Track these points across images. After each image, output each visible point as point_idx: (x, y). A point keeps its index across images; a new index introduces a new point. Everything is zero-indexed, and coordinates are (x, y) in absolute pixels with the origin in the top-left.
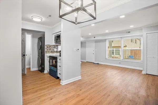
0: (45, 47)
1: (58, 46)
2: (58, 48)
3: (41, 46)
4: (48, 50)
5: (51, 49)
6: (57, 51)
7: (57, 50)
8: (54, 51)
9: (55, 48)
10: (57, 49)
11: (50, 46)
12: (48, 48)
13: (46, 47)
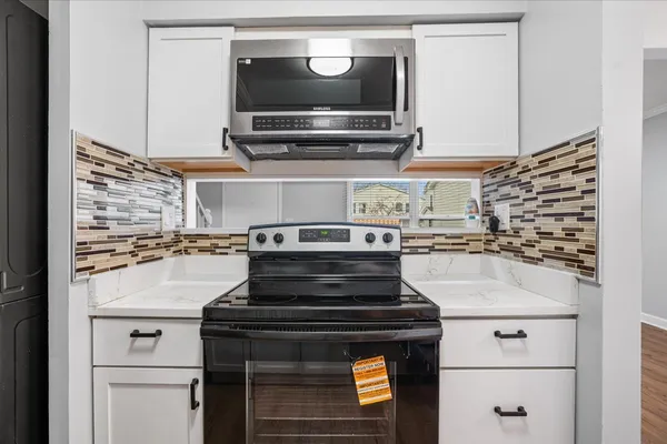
1: (181, 177)
4: (100, 224)
6: (177, 238)
11: (126, 174)
12: (103, 197)
13: (86, 170)
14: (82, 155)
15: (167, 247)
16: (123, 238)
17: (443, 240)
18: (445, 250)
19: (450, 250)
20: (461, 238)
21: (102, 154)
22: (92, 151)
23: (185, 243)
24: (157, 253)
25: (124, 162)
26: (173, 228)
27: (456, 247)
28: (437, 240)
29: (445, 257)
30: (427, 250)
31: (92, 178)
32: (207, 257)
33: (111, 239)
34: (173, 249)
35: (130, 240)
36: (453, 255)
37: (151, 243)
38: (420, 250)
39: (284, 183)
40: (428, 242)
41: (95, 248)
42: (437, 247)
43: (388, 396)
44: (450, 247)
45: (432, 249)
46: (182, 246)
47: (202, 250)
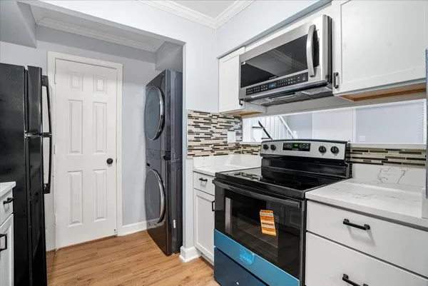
0: (187, 124)
1: (240, 118)
2: (241, 128)
3: (163, 117)
4: (197, 140)
5: (215, 135)
6: (238, 146)
7: (239, 138)
8: (226, 143)
9: (228, 128)
10: (237, 134)
11: (209, 121)
12: (198, 130)
13: (191, 122)
14: (190, 117)
15: (231, 149)
16: (207, 145)
17: (397, 154)
18: (400, 163)
19: (404, 163)
20: (420, 153)
21: (198, 115)
22: (193, 115)
23: (242, 149)
24: (225, 152)
25: (207, 116)
26: (235, 141)
27: (413, 161)
28: (390, 154)
29: (398, 169)
30: (380, 162)
31: (194, 124)
32: (249, 156)
33: (202, 145)
34: (234, 151)
35: (210, 146)
36: (405, 168)
37: (222, 148)
38: (372, 161)
39: (357, 109)
40: (382, 156)
41: (195, 148)
42: (389, 160)
43: (274, 233)
44: (406, 161)
45: (385, 161)
46: (239, 150)
47: (248, 152)
